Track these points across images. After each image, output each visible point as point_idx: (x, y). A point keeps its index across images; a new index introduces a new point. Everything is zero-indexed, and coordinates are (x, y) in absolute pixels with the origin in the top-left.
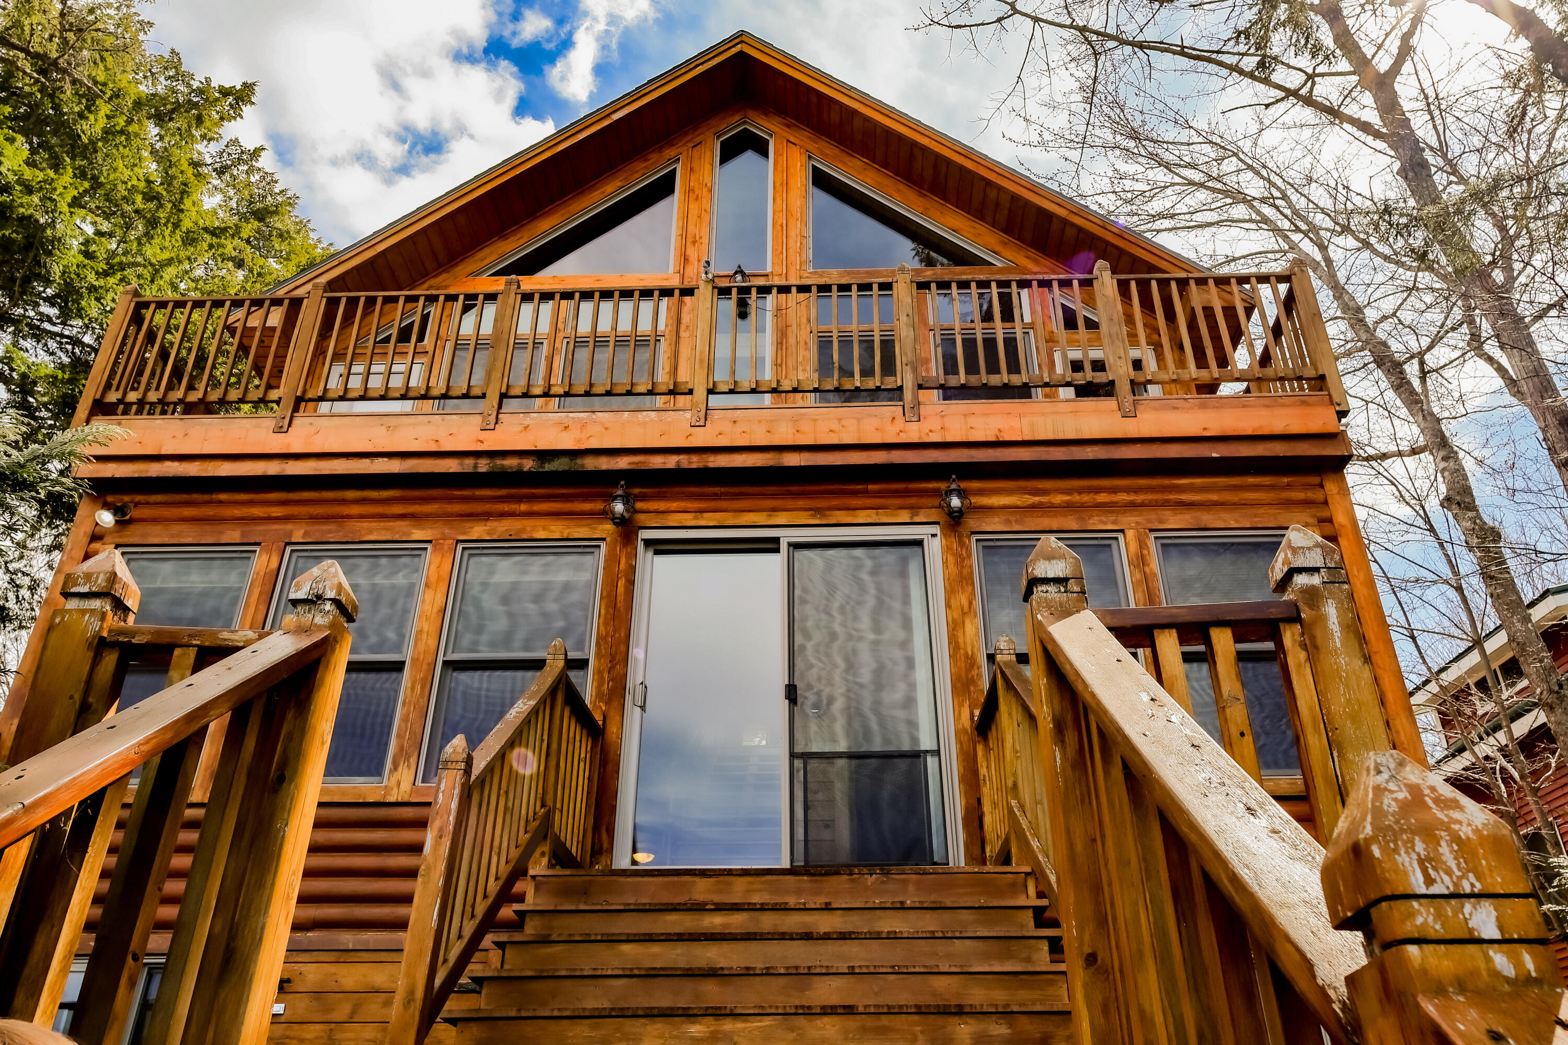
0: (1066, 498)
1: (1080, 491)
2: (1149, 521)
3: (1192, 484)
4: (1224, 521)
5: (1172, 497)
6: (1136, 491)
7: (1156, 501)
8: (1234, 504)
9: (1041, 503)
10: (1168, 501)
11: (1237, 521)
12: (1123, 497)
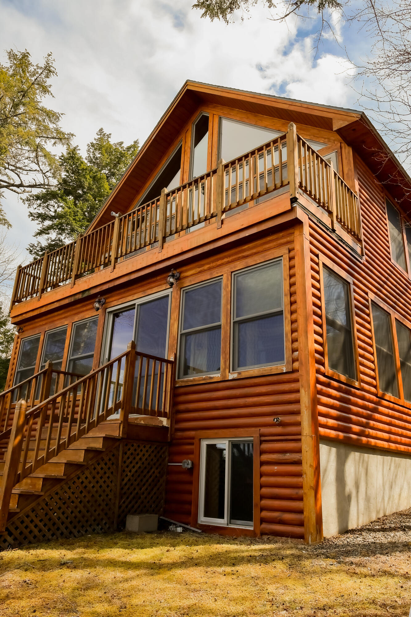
0: (208, 266)
1: (213, 262)
2: (231, 268)
3: (249, 247)
4: (256, 261)
5: (240, 255)
6: (229, 256)
7: (235, 258)
8: (262, 252)
9: (201, 270)
10: (239, 257)
11: (260, 260)
12: (226, 260)
